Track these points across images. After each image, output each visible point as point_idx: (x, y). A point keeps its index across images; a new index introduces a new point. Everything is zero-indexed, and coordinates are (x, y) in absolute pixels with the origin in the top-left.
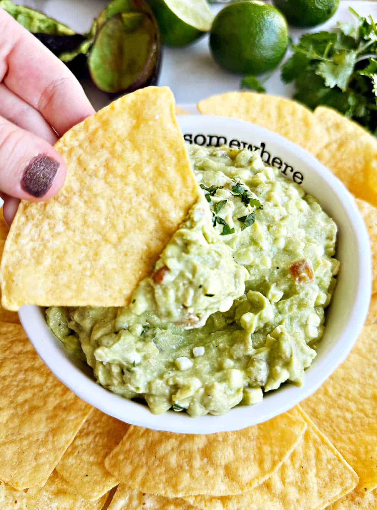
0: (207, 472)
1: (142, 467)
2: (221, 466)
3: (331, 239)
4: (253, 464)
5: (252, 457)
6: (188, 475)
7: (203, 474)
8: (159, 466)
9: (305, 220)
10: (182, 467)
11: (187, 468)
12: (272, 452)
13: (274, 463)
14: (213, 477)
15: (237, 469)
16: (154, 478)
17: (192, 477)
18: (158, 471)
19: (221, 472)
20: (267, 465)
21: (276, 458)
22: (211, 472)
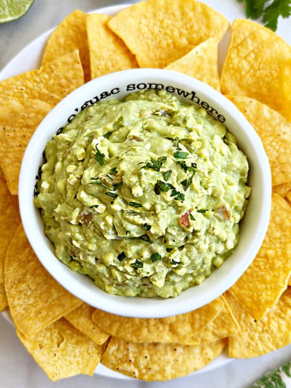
0: (158, 328)
1: (117, 322)
2: (167, 324)
3: (244, 176)
4: (187, 325)
5: (187, 320)
6: (146, 329)
7: (156, 329)
8: (127, 322)
9: (226, 163)
10: (142, 324)
11: (146, 324)
12: (200, 319)
13: (201, 326)
14: (162, 332)
15: (177, 327)
16: (124, 330)
17: (149, 331)
18: (127, 325)
19: (167, 328)
20: (197, 325)
21: (203, 323)
22: (161, 328)
